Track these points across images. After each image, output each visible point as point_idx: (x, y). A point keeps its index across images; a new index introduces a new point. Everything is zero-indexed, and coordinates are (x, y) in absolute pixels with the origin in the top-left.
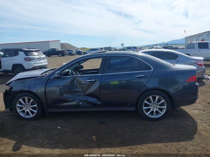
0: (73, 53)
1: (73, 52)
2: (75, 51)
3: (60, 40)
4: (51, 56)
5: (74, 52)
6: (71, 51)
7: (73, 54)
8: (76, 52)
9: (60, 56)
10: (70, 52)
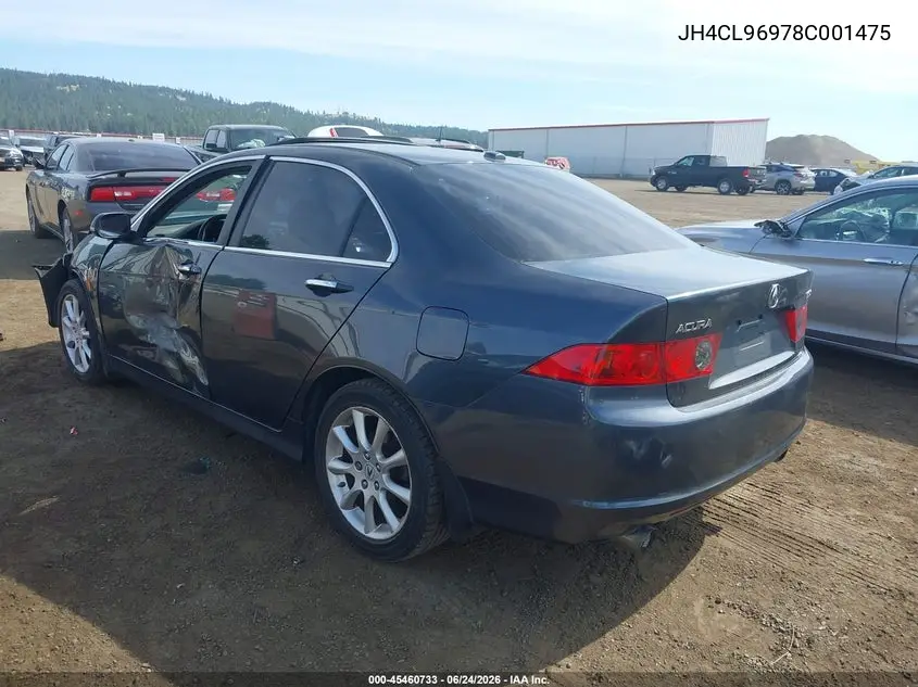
0: (797, 182)
1: (801, 176)
2: (813, 174)
3: (768, 120)
4: (689, 189)
5: (807, 178)
6: (791, 174)
7: (795, 190)
8: (815, 179)
9: (722, 193)
10: (784, 175)
